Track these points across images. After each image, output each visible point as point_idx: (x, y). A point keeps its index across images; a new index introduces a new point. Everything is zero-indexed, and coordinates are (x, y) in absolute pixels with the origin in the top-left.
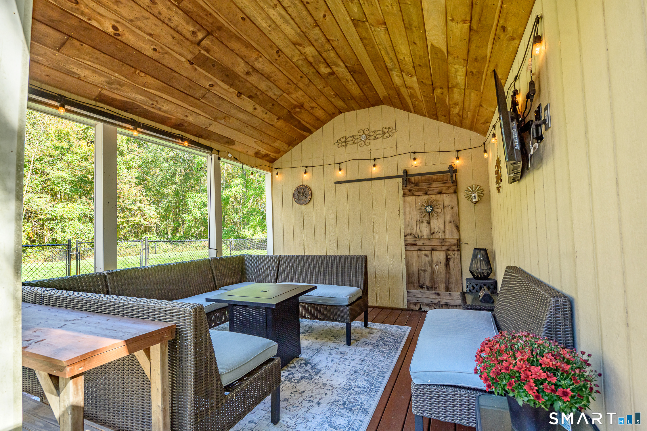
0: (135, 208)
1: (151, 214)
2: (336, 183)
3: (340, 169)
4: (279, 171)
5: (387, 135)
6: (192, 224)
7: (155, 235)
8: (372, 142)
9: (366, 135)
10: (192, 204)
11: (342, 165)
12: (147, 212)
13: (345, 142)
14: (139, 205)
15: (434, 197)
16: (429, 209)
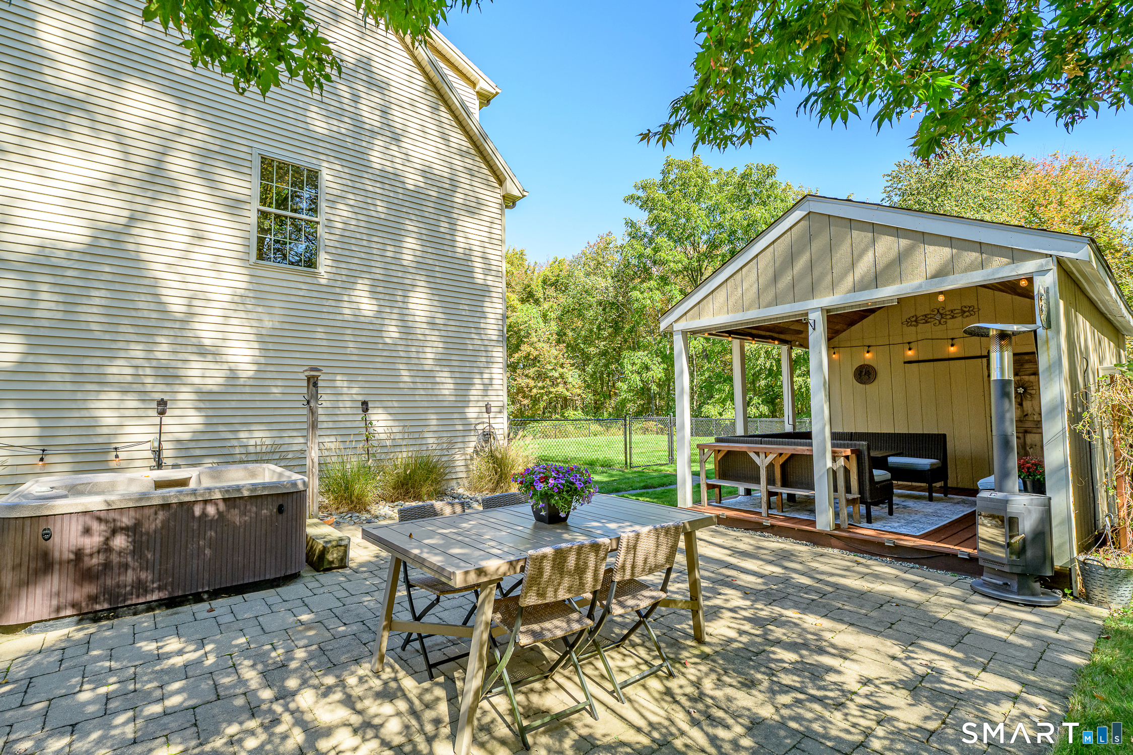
0: (556, 375)
1: (574, 383)
2: (905, 363)
3: (910, 349)
4: (836, 350)
5: (967, 314)
6: (629, 396)
7: (580, 412)
8: (949, 322)
9: (941, 314)
10: (630, 367)
11: (912, 345)
12: (570, 380)
13: (916, 321)
14: (561, 370)
15: (1026, 378)
16: (1021, 390)
